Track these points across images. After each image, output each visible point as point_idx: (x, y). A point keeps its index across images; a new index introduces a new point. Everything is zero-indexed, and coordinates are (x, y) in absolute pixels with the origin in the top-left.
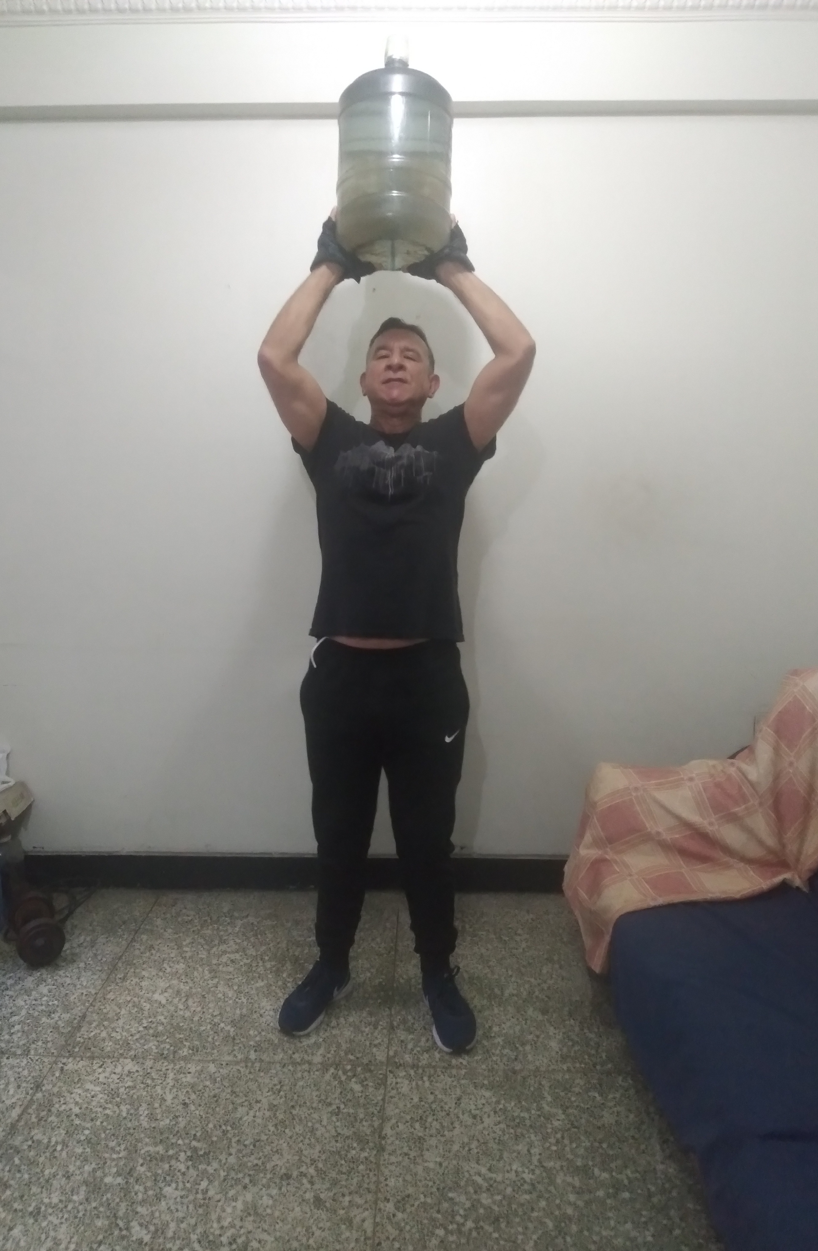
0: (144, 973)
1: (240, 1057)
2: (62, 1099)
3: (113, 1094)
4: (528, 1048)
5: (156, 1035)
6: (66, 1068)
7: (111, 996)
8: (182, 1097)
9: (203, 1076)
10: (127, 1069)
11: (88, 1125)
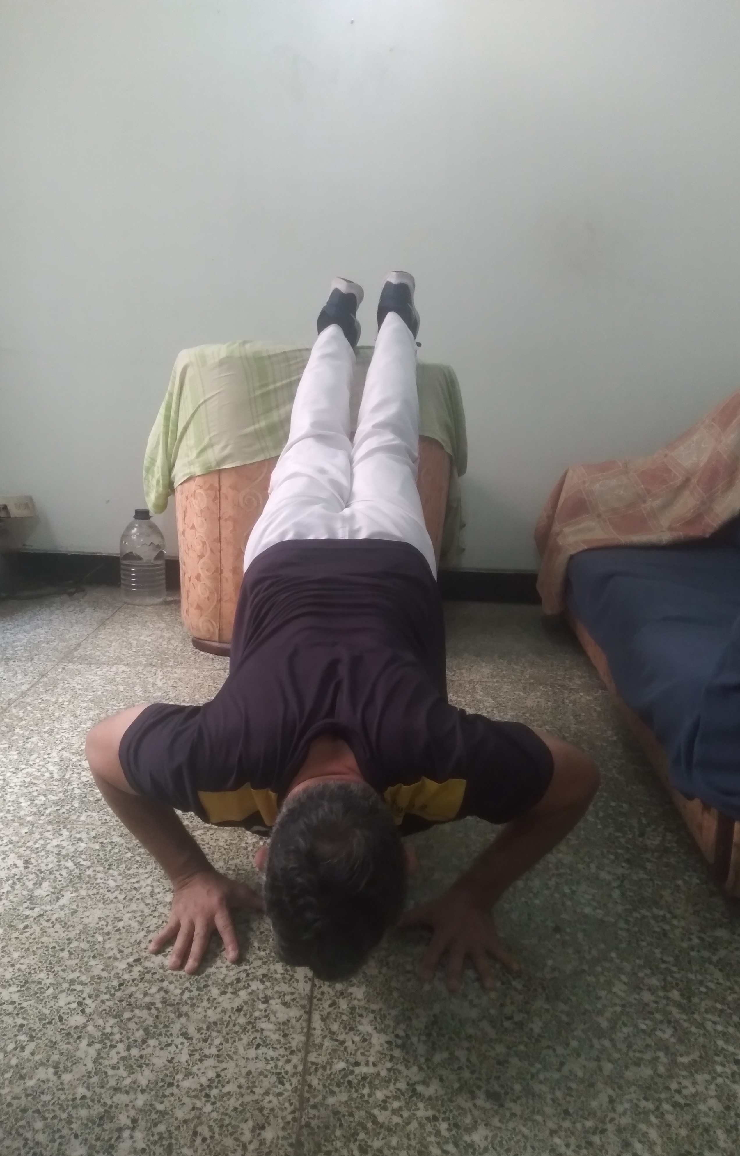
0: (129, 627)
1: (218, 667)
2: (66, 682)
3: (111, 681)
4: (463, 671)
5: (145, 655)
6: (66, 668)
7: (102, 636)
8: (171, 683)
9: (188, 675)
10: (121, 670)
11: (91, 694)
